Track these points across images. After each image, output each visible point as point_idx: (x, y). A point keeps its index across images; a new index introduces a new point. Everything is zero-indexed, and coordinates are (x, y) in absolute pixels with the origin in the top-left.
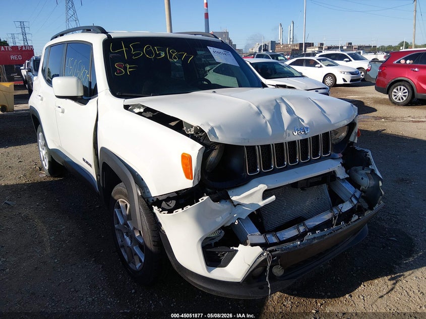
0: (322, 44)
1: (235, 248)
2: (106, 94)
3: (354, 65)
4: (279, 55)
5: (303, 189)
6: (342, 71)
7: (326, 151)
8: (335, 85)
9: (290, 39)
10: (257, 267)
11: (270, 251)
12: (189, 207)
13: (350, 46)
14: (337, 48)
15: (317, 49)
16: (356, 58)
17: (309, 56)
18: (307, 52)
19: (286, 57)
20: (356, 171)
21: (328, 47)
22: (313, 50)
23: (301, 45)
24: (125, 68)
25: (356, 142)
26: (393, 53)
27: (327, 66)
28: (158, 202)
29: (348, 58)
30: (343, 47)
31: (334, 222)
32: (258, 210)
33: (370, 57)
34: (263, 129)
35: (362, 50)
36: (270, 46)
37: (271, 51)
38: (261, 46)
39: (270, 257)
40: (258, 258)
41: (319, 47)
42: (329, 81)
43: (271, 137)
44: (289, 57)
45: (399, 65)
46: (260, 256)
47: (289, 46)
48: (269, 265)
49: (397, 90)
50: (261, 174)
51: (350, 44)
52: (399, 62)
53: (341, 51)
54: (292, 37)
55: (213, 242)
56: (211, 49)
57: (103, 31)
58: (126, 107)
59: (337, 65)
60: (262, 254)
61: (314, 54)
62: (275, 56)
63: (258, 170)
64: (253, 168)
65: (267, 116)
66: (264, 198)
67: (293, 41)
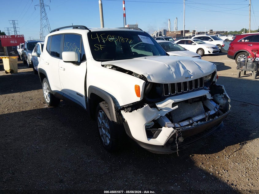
0: (194, 31)
1: (160, 129)
2: (91, 60)
3: (215, 43)
4: (170, 38)
5: (191, 103)
6: (208, 47)
7: (201, 86)
8: (204, 55)
9: (175, 28)
10: (171, 137)
11: (177, 130)
12: (139, 109)
13: (211, 31)
14: (204, 33)
15: (192, 34)
16: (216, 39)
17: (188, 38)
18: (185, 36)
19: (174, 39)
20: (217, 96)
21: (198, 33)
22: (190, 34)
23: (182, 32)
24: (99, 47)
25: (216, 81)
26: (237, 36)
27: (199, 44)
28: (123, 108)
29: (211, 39)
30: (207, 32)
31: (207, 119)
32: (170, 113)
33: (224, 38)
34: (171, 76)
35: (219, 34)
36: (163, 32)
37: (164, 36)
38: (158, 33)
39: (177, 132)
40: (171, 133)
41: (193, 33)
42: (200, 53)
43: (175, 79)
44: (175, 39)
45: (241, 43)
46: (172, 132)
47: (175, 32)
48: (177, 136)
49: (240, 57)
50: (170, 96)
51: (212, 30)
52: (241, 41)
53: (207, 35)
54: (176, 27)
55: (149, 127)
56: (140, 36)
57: (86, 28)
58: (103, 66)
59: (204, 43)
60: (174, 131)
61: (190, 37)
62: (167, 39)
63: (169, 93)
64: (167, 93)
65: (173, 69)
66: (173, 106)
67: (177, 29)
